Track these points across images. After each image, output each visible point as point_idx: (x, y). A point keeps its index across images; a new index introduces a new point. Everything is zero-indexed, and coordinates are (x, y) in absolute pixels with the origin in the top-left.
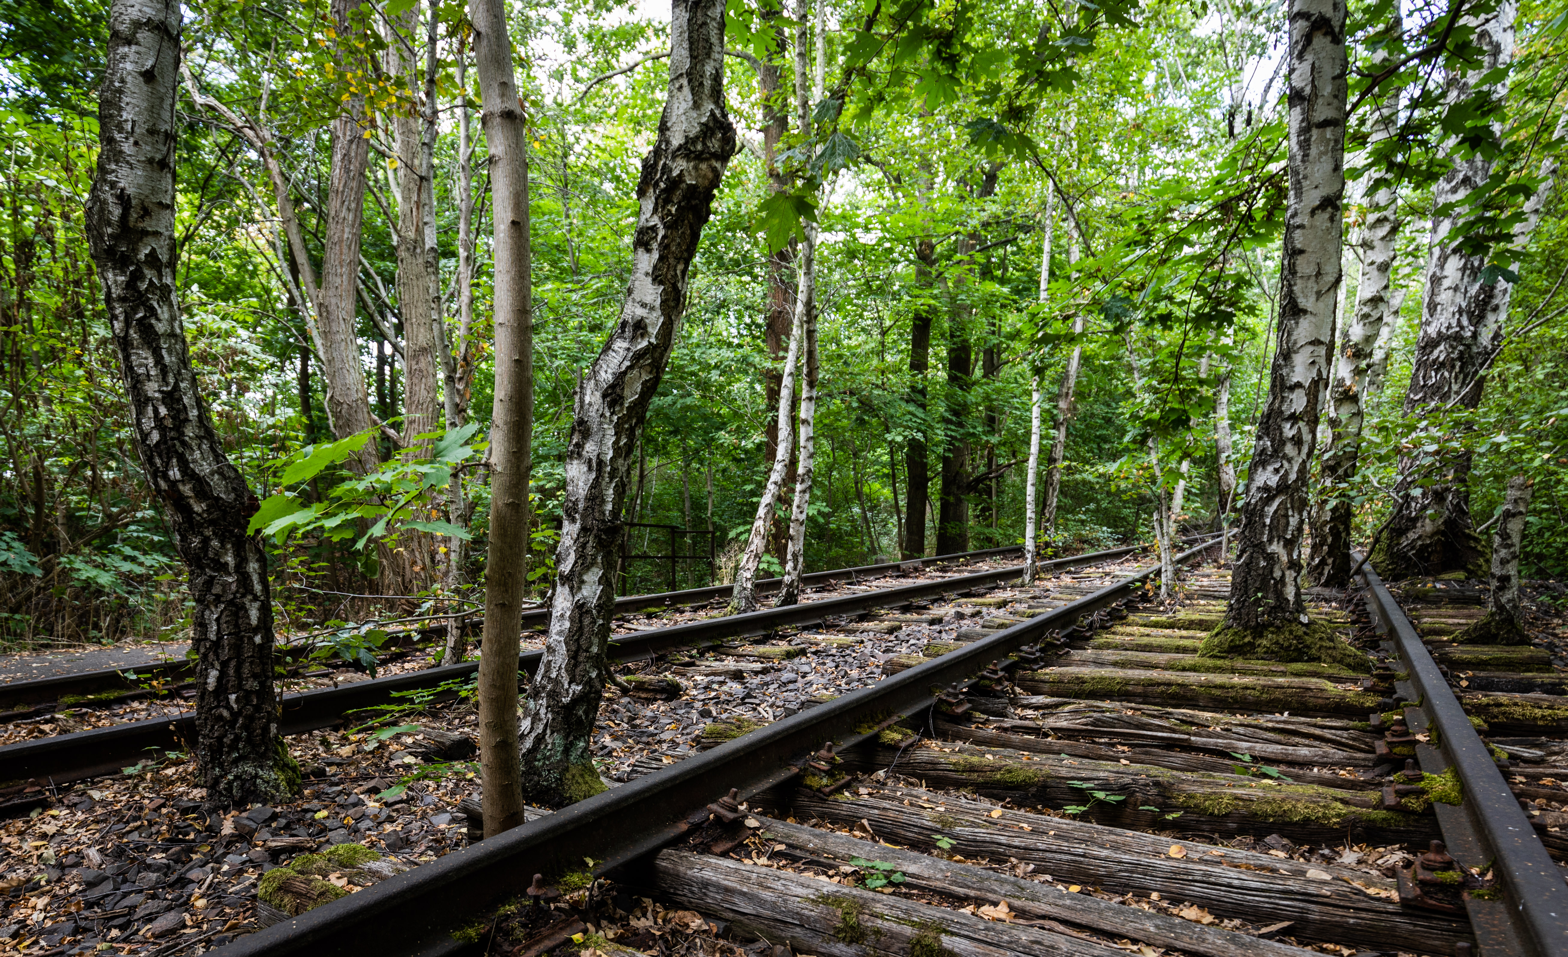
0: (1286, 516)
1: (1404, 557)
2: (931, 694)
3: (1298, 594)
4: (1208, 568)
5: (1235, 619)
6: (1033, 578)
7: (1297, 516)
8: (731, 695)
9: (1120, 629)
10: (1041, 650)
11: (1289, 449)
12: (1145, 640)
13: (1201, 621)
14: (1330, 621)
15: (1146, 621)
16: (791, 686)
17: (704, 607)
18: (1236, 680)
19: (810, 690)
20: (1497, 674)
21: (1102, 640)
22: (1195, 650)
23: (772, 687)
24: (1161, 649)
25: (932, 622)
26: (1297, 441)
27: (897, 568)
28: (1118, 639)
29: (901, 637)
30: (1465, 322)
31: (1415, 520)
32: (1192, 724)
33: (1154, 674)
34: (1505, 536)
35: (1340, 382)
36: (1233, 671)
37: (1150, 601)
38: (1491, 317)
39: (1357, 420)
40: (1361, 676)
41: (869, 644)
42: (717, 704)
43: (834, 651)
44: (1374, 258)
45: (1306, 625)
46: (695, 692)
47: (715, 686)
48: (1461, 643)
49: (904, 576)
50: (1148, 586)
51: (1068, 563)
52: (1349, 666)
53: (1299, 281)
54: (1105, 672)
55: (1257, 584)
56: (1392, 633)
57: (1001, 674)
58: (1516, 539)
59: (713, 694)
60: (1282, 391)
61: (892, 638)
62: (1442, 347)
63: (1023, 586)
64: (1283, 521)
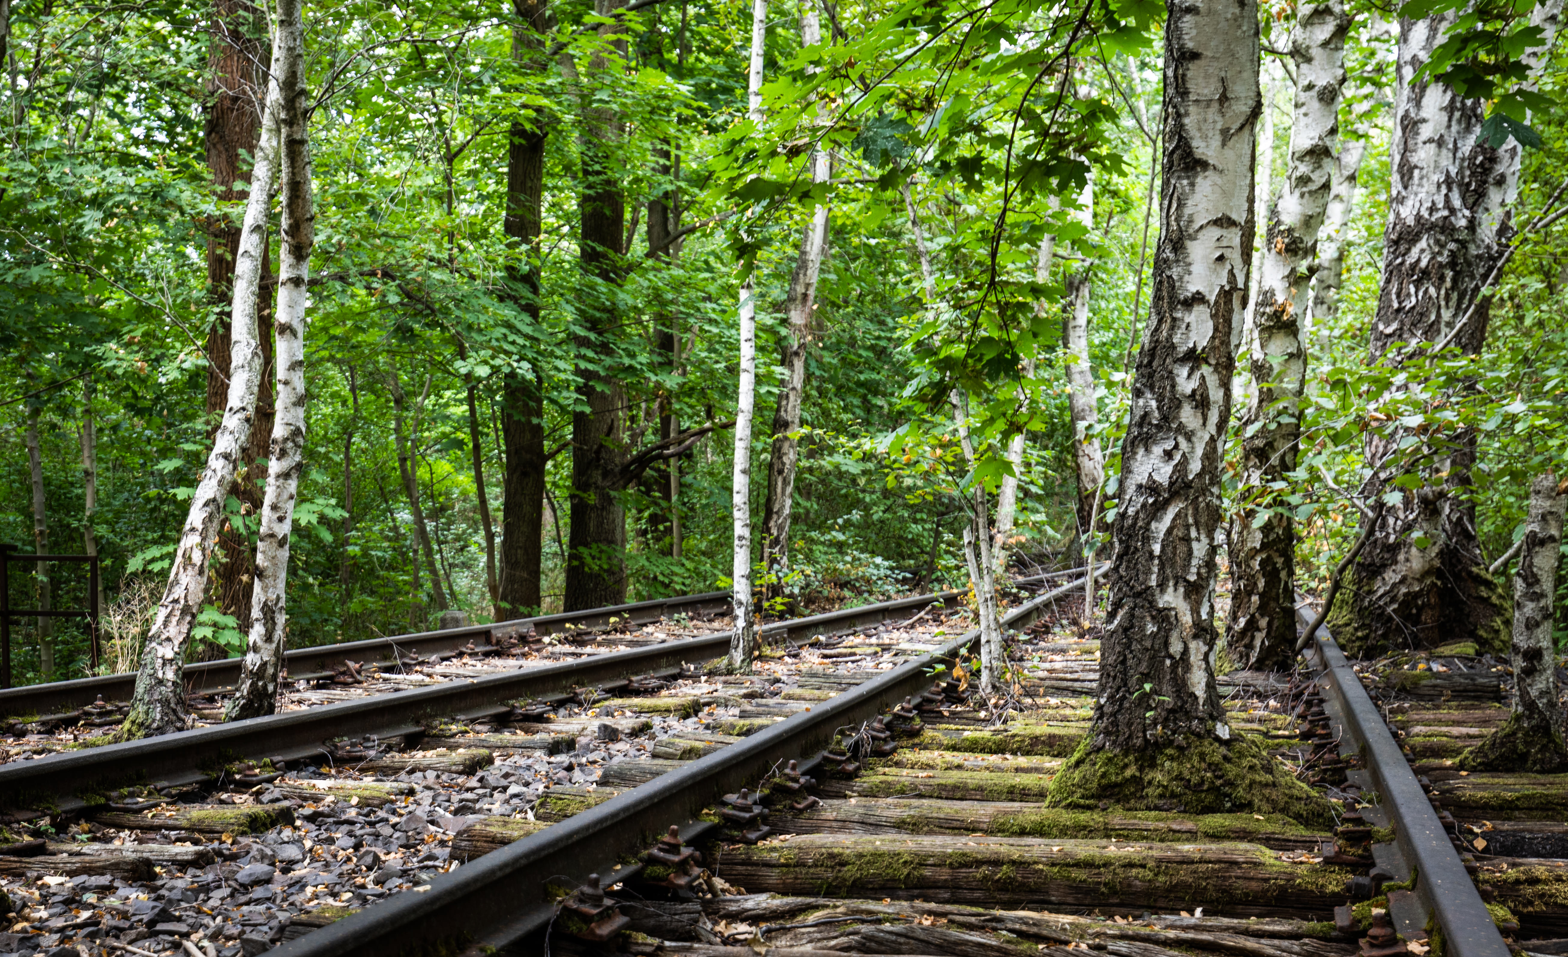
0: (1187, 540)
1: (1381, 616)
2: (547, 897)
3: (1211, 686)
4: (1062, 637)
5: (1107, 733)
6: (749, 658)
7: (1205, 540)
8: (125, 915)
9: (908, 755)
10: (764, 801)
11: (1188, 416)
12: (954, 777)
13: (1051, 737)
14: (1266, 735)
15: (955, 739)
16: (259, 892)
17: (69, 723)
18: (1113, 850)
19: (298, 898)
20: (1529, 824)
21: (877, 779)
22: (1041, 795)
23: (217, 894)
24: (982, 794)
25: (554, 748)
26: (1201, 401)
27: (485, 636)
28: (905, 776)
29: (492, 780)
30: (1457, 202)
31: (1393, 549)
32: (1038, 938)
33: (970, 844)
34: (1531, 579)
35: (1267, 297)
36: (1107, 832)
37: (962, 701)
38: (1494, 196)
39: (1296, 366)
40: (1320, 835)
41: (426, 797)
42: (92, 936)
43: (352, 813)
44: (1311, 78)
45: (1227, 743)
46: (43, 913)
47: (90, 898)
48: (1473, 770)
49: (498, 654)
50: (957, 672)
51: (815, 625)
52: (1298, 817)
53: (1192, 109)
54: (883, 842)
55: (1143, 668)
56: (1366, 753)
57: (686, 851)
58: (1547, 584)
59: (85, 915)
60: (1172, 309)
61: (473, 782)
62: (1423, 244)
63: (730, 672)
64: (1182, 549)
